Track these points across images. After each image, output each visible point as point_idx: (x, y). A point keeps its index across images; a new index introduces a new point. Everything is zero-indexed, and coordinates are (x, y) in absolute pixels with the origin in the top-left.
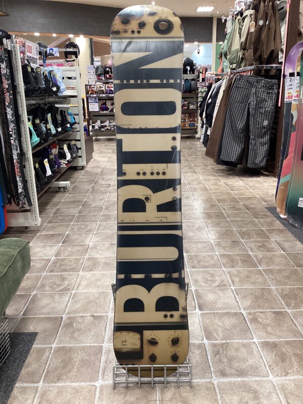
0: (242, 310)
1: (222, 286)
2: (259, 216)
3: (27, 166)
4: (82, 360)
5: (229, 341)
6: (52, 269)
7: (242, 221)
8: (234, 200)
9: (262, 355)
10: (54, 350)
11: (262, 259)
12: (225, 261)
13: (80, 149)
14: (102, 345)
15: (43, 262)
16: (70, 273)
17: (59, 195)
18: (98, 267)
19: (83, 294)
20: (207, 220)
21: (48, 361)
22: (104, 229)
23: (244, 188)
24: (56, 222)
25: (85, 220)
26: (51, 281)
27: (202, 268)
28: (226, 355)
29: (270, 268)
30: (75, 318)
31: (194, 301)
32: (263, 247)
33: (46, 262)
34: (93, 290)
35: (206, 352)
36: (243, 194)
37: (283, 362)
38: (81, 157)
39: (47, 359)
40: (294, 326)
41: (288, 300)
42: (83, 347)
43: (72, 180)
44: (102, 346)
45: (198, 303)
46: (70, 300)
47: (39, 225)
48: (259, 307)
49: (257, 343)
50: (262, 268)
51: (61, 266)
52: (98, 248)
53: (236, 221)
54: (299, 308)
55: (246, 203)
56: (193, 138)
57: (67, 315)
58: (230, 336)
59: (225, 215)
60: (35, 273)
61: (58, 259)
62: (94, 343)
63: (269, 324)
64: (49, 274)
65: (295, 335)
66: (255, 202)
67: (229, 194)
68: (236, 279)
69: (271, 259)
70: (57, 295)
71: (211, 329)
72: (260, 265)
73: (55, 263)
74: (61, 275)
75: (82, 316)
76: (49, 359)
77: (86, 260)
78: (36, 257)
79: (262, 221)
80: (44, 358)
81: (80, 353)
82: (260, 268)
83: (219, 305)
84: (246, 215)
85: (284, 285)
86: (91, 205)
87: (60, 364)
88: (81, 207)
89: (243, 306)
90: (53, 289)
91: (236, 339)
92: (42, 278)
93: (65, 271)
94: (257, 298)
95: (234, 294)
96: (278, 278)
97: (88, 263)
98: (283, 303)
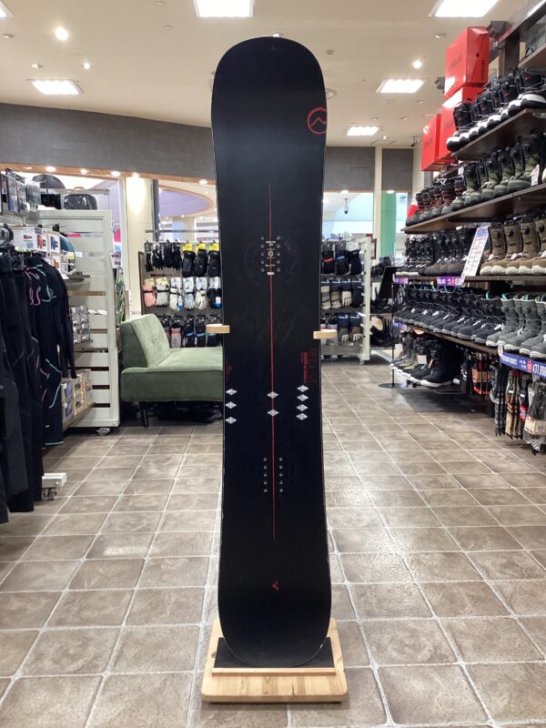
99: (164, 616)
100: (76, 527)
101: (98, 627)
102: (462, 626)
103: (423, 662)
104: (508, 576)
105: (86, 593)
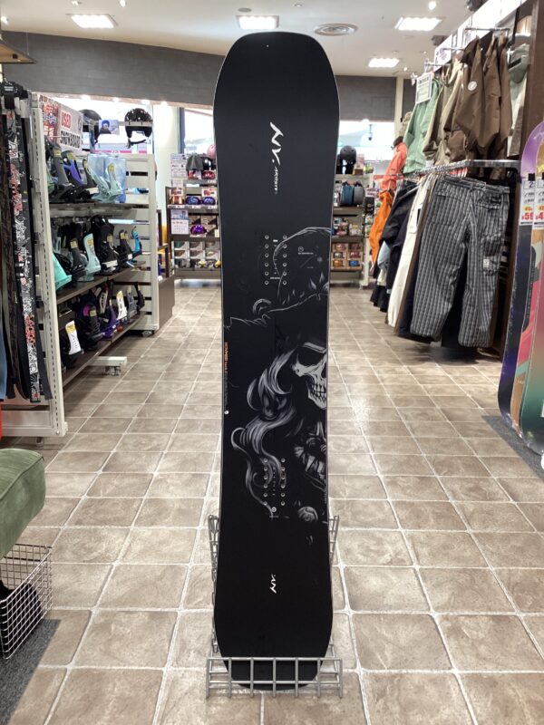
0: (432, 610)
1: (398, 563)
2: (471, 432)
3: (46, 326)
4: (121, 698)
5: (404, 671)
6: (81, 518)
7: (438, 440)
8: (426, 401)
9: (468, 700)
10: (71, 674)
11: (473, 513)
12: (404, 514)
13: (149, 299)
14: (163, 669)
15: (65, 505)
16: (113, 527)
17: (105, 381)
18: (165, 518)
19: (133, 568)
20: (374, 437)
21: (56, 696)
22: (182, 447)
23: (443, 379)
24: (95, 431)
25: (150, 428)
26: (76, 541)
27: (361, 526)
28: (397, 699)
29: (488, 530)
30: (115, 615)
31: (343, 590)
32: (476, 490)
33: (71, 504)
34: (152, 562)
35: (360, 692)
36: (440, 390)
37: (506, 715)
38: (150, 313)
39: (55, 692)
40: (530, 645)
41: (520, 594)
42: (126, 673)
43: (132, 354)
44: (161, 672)
45: (349, 594)
46: (109, 579)
47: (64, 434)
48: (465, 606)
49: (458, 677)
50: (473, 531)
51: (97, 512)
52: (168, 481)
53: (427, 440)
54: (539, 611)
55: (448, 407)
56: (356, 286)
57: (101, 609)
58: (406, 660)
59: (408, 428)
60: (49, 524)
61: (92, 500)
62: (147, 665)
63: (483, 639)
64: (73, 527)
65: (532, 664)
66: (463, 405)
67: (417, 389)
68: (425, 551)
69: (489, 513)
70: (85, 568)
71: (372, 645)
72: (469, 523)
73: (87, 506)
74: (96, 530)
75: (128, 612)
76: (59, 694)
77: (145, 504)
78: (54, 494)
79: (475, 441)
80: (50, 690)
81: (118, 684)
82: (469, 531)
83: (390, 600)
84: (447, 430)
85: (512, 565)
86: (163, 400)
87: (79, 705)
88: (144, 404)
89: (435, 602)
90: (79, 558)
91: (418, 668)
92: (60, 534)
93: (104, 522)
94: (461, 589)
95: (418, 579)
96: (503, 551)
97: (149, 510)
98: (510, 599)
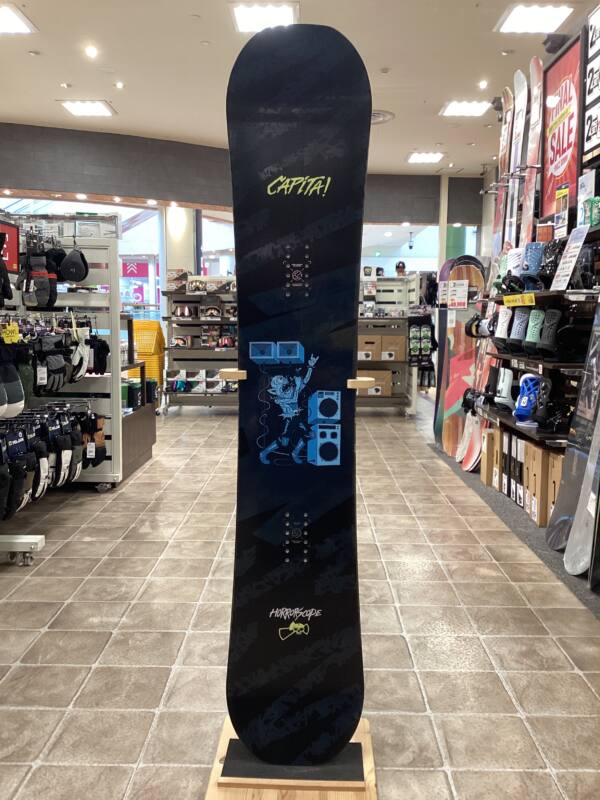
99: (117, 699)
100: (46, 591)
101: (41, 708)
102: (458, 724)
103: (403, 766)
104: (524, 667)
105: (38, 668)
